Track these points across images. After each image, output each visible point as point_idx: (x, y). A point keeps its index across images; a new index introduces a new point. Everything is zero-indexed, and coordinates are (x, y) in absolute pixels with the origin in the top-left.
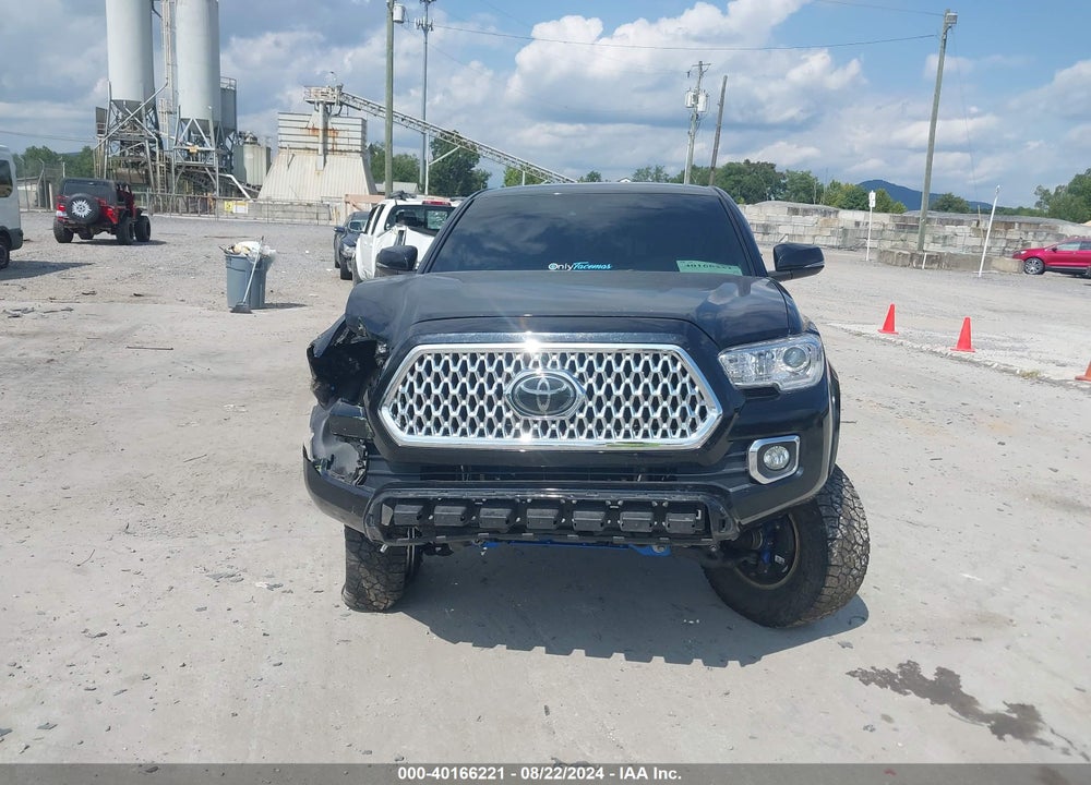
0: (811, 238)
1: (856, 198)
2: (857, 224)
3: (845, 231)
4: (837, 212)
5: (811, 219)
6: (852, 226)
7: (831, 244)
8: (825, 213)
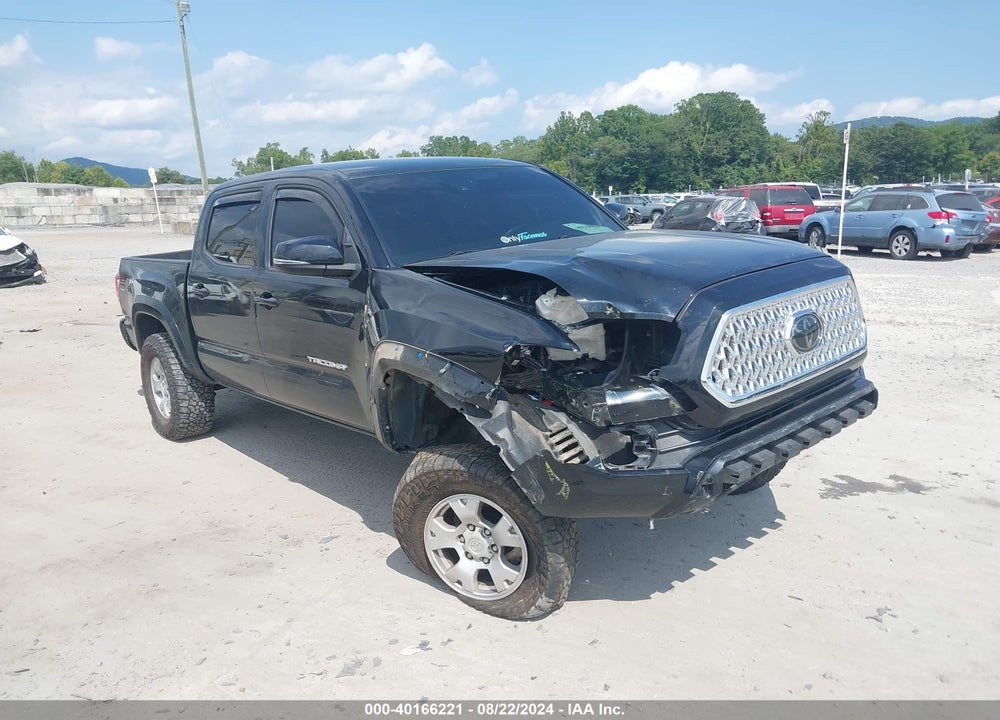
0: (71, 218)
1: (73, 176)
2: (115, 200)
3: (105, 208)
4: (91, 190)
5: (67, 198)
6: (110, 203)
7: (94, 222)
8: (79, 192)
